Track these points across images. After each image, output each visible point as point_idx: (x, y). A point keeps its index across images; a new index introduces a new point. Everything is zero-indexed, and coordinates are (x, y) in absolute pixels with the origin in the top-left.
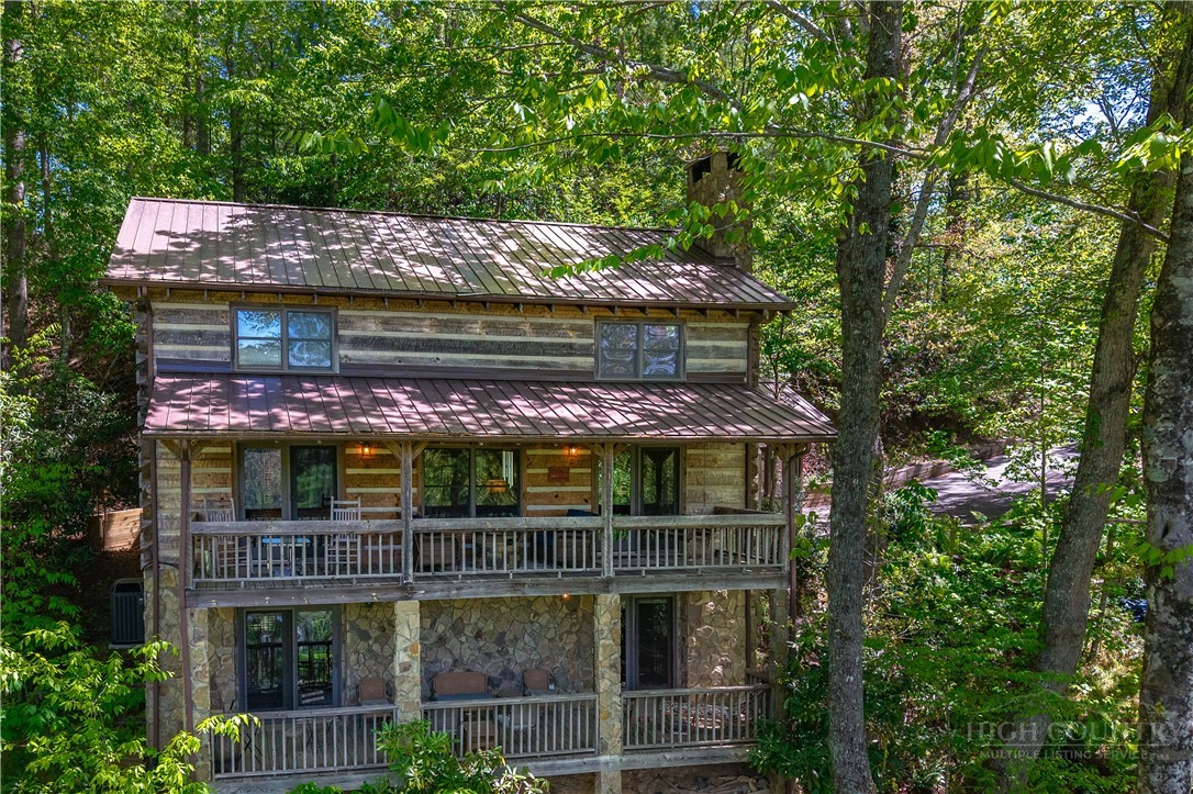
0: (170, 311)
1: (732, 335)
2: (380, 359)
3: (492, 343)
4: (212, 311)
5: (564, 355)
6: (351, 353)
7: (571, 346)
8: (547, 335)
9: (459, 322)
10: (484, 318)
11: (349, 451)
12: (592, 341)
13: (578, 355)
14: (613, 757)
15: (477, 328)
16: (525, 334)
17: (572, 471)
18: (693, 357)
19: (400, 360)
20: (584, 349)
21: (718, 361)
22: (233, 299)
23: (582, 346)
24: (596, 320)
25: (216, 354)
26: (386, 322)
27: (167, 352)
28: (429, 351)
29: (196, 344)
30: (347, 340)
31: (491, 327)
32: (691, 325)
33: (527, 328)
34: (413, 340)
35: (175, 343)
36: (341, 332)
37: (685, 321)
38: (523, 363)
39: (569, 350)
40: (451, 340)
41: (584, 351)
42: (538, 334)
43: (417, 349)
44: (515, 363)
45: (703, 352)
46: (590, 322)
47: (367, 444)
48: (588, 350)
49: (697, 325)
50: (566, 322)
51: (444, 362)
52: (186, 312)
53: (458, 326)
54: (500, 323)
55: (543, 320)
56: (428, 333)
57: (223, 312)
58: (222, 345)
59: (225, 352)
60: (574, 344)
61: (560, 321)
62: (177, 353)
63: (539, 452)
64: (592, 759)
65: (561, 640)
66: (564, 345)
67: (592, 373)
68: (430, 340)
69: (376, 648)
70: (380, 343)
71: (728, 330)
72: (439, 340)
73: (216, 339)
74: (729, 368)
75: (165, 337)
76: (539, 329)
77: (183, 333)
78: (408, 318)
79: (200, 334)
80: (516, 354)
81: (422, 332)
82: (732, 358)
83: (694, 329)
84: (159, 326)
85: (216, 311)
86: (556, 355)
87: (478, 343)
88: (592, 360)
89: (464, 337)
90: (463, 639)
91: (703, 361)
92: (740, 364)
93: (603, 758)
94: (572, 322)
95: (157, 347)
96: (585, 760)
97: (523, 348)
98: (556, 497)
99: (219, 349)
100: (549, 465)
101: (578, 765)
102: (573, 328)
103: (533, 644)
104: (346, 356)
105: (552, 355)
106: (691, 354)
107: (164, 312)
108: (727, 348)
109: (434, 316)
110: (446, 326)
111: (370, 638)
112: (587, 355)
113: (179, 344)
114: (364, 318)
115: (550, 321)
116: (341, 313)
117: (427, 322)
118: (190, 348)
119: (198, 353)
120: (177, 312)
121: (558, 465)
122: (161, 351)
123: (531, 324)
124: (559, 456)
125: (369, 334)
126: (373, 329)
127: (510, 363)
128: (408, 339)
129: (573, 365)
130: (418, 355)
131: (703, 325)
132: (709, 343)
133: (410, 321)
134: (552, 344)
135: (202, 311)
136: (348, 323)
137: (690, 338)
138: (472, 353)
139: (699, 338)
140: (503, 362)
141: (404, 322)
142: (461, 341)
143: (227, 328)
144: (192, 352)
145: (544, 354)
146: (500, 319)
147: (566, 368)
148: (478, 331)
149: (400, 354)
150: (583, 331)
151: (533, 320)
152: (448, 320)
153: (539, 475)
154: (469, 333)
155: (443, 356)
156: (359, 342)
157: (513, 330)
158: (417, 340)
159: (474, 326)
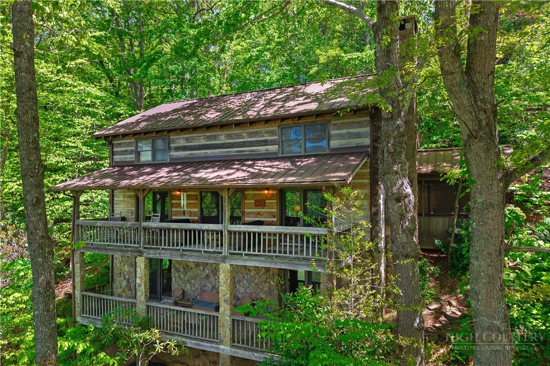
1: (361, 125)
2: (185, 155)
3: (229, 143)
5: (263, 146)
6: (175, 154)
7: (266, 141)
8: (255, 137)
9: (215, 136)
10: (226, 133)
11: (173, 193)
12: (277, 137)
13: (270, 145)
14: (227, 347)
15: (223, 137)
16: (243, 137)
17: (267, 201)
18: (334, 140)
19: (192, 154)
20: (273, 142)
21: (351, 140)
22: (136, 137)
23: (272, 141)
24: (278, 127)
25: (131, 158)
26: (187, 139)
28: (203, 150)
29: (125, 155)
30: (174, 148)
31: (228, 136)
32: (334, 122)
33: (245, 135)
34: (197, 146)
35: (120, 155)
36: (171, 145)
37: (329, 121)
38: (243, 151)
39: (265, 143)
40: (212, 144)
41: (272, 143)
42: (250, 137)
43: (199, 149)
44: (240, 151)
45: (341, 136)
46: (275, 128)
48: (275, 142)
49: (337, 122)
50: (264, 130)
51: (209, 153)
52: (123, 143)
53: (215, 138)
54: (233, 134)
55: (252, 130)
56: (203, 142)
57: (133, 142)
60: (268, 140)
61: (260, 130)
62: (120, 158)
63: (250, 192)
64: (216, 346)
65: (261, 284)
66: (262, 141)
67: (277, 153)
68: (204, 145)
69: (182, 276)
70: (185, 148)
71: (358, 123)
72: (207, 145)
73: (131, 152)
74: (358, 144)
75: (116, 153)
76: (251, 135)
77: (122, 151)
79: (126, 151)
80: (240, 147)
81: (200, 142)
82: (361, 137)
83: (335, 125)
84: (115, 150)
85: (130, 142)
86: (259, 146)
87: (223, 144)
88: (277, 146)
89: (217, 142)
91: (341, 141)
92: (366, 141)
93: (222, 347)
94: (267, 129)
95: (114, 157)
96: (213, 345)
97: (243, 144)
98: (259, 214)
99: (132, 156)
100: (256, 199)
101: (210, 347)
102: (267, 132)
103: (248, 285)
104: (173, 155)
105: (257, 146)
106: (334, 138)
107: (116, 144)
108: (357, 132)
109: (206, 134)
110: (210, 138)
111: (180, 272)
112: (274, 145)
114: (179, 138)
115: (256, 130)
116: (171, 138)
117: (202, 138)
118: (123, 156)
119: (126, 158)
120: (120, 144)
121: (260, 199)
122: (116, 158)
123: (247, 132)
124: (261, 194)
125: (181, 145)
126: (182, 143)
127: (238, 151)
128: (195, 146)
129: (267, 150)
130: (199, 152)
131: (341, 121)
132: (344, 131)
133: (196, 138)
134: (257, 141)
135: (127, 142)
136: (174, 142)
137: (333, 129)
138: (221, 149)
139: (339, 129)
140: (235, 152)
141: (194, 138)
142: (216, 144)
143: (133, 148)
144: (124, 158)
145: (253, 146)
146: (233, 132)
147: (264, 152)
148: (223, 138)
149: (192, 152)
150: (272, 133)
151: (248, 131)
152: (211, 135)
153: (251, 203)
154: (219, 140)
155: (209, 151)
156: (177, 149)
157: (239, 136)
158: (199, 145)
159: (221, 136)
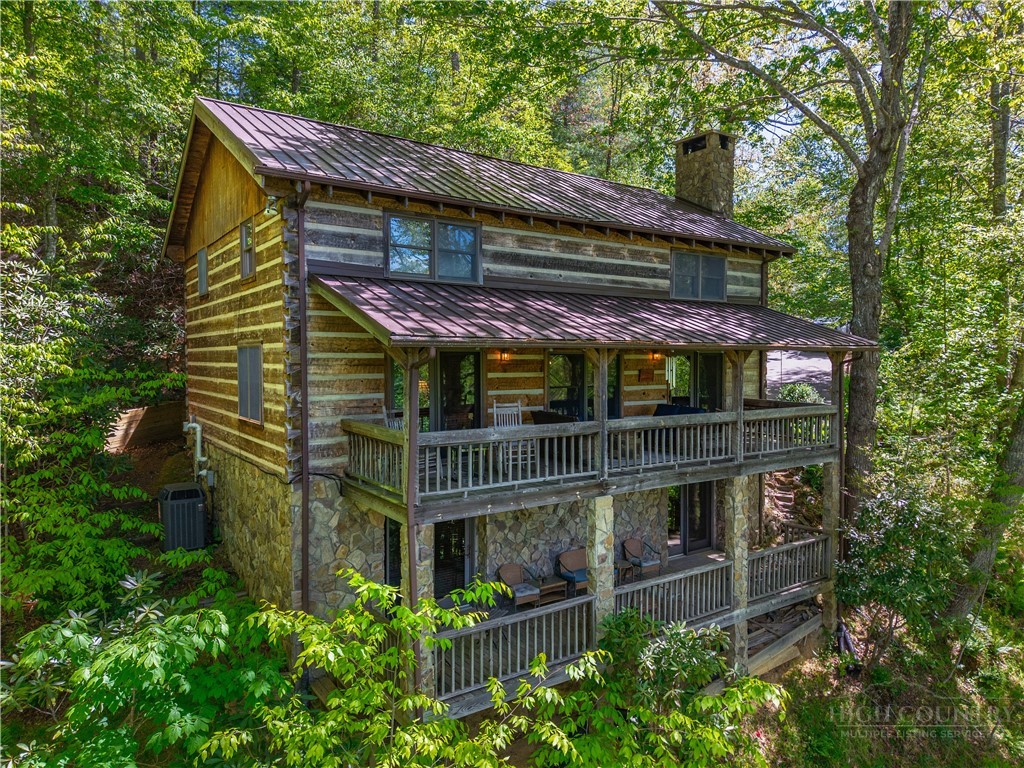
0: (322, 210)
1: (753, 269)
2: (516, 273)
3: (601, 264)
4: (365, 215)
5: (650, 277)
6: (493, 267)
7: (655, 270)
8: (639, 260)
9: (577, 244)
10: (594, 242)
11: (491, 357)
12: (668, 267)
13: (661, 278)
15: (590, 250)
16: (623, 258)
17: (656, 372)
18: (731, 284)
19: (532, 275)
20: (664, 273)
21: (745, 288)
22: (387, 205)
23: (661, 270)
24: (671, 250)
25: (369, 259)
26: (521, 240)
27: (319, 253)
28: (554, 268)
29: (348, 246)
30: (489, 254)
31: (600, 250)
32: (728, 259)
33: (626, 253)
34: (542, 258)
35: (327, 244)
36: (484, 247)
37: (725, 256)
38: (622, 282)
39: (653, 273)
40: (571, 260)
41: (663, 275)
42: (633, 259)
43: (545, 266)
44: (617, 282)
45: (736, 280)
46: (667, 252)
47: (503, 350)
48: (666, 274)
50: (653, 250)
51: (565, 278)
52: (339, 213)
53: (576, 248)
54: (607, 247)
55: (636, 248)
56: (554, 252)
57: (377, 217)
58: (375, 250)
59: (378, 258)
60: (658, 268)
61: (647, 249)
62: (329, 255)
63: (632, 357)
65: (647, 512)
66: (650, 269)
67: (670, 292)
68: (555, 259)
69: (511, 536)
70: (515, 259)
71: (750, 265)
72: (562, 259)
73: (369, 243)
74: (751, 294)
75: (316, 237)
76: (635, 255)
77: (335, 235)
78: (539, 238)
79: (353, 237)
80: (618, 274)
81: (548, 251)
82: (752, 286)
83: (731, 262)
84: (310, 226)
85: (370, 216)
86: (645, 277)
87: (591, 263)
88: (668, 282)
89: (580, 257)
90: (578, 520)
91: (736, 287)
92: (757, 291)
94: (655, 250)
95: (307, 247)
97: (623, 270)
98: (644, 394)
99: (372, 254)
100: (639, 367)
102: (657, 255)
103: (627, 519)
104: (488, 269)
105: (642, 277)
106: (730, 281)
107: (315, 211)
108: (750, 278)
109: (558, 237)
110: (567, 247)
112: (666, 278)
113: (331, 245)
114: (504, 235)
115: (641, 248)
116: (484, 228)
117: (553, 243)
118: (342, 251)
119: (351, 257)
120: (329, 212)
121: (645, 367)
122: (312, 252)
123: (628, 250)
124: (646, 360)
125: (507, 250)
126: (510, 246)
127: (613, 281)
128: (538, 257)
129: (655, 286)
130: (545, 271)
131: (735, 259)
132: (740, 274)
133: (540, 241)
134: (642, 268)
135: (356, 214)
136: (490, 239)
137: (729, 269)
138: (586, 271)
139: (734, 270)
140: (609, 281)
141: (535, 241)
142: (578, 261)
143: (379, 234)
144: (344, 255)
145: (637, 275)
146: (607, 244)
147: (651, 288)
148: (591, 253)
149: (532, 270)
150: (663, 258)
151: (630, 247)
152: (569, 242)
153: (632, 376)
154: (584, 254)
155: (564, 273)
156: (499, 257)
157: (616, 253)
158: (545, 258)
159: (588, 248)
